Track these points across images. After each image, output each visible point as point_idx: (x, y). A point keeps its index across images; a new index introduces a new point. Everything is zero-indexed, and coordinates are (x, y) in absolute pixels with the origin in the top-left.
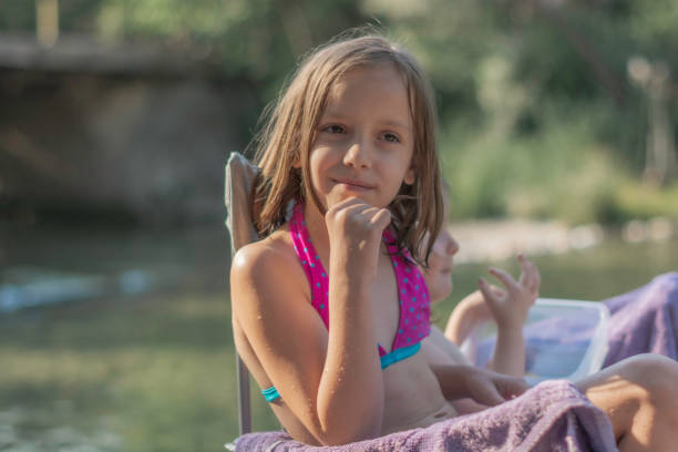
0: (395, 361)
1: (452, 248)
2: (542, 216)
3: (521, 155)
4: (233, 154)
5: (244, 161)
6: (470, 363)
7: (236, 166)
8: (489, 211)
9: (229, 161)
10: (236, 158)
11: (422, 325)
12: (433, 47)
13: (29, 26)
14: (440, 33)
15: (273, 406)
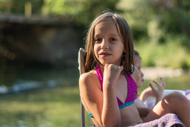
0: (126, 106)
1: (142, 75)
2: (166, 66)
3: (160, 49)
4: (81, 49)
5: (83, 50)
6: (147, 107)
7: (81, 52)
8: (151, 65)
9: (80, 50)
10: (82, 50)
11: (135, 96)
12: (136, 18)
13: (23, 12)
14: (138, 14)
15: (92, 118)
